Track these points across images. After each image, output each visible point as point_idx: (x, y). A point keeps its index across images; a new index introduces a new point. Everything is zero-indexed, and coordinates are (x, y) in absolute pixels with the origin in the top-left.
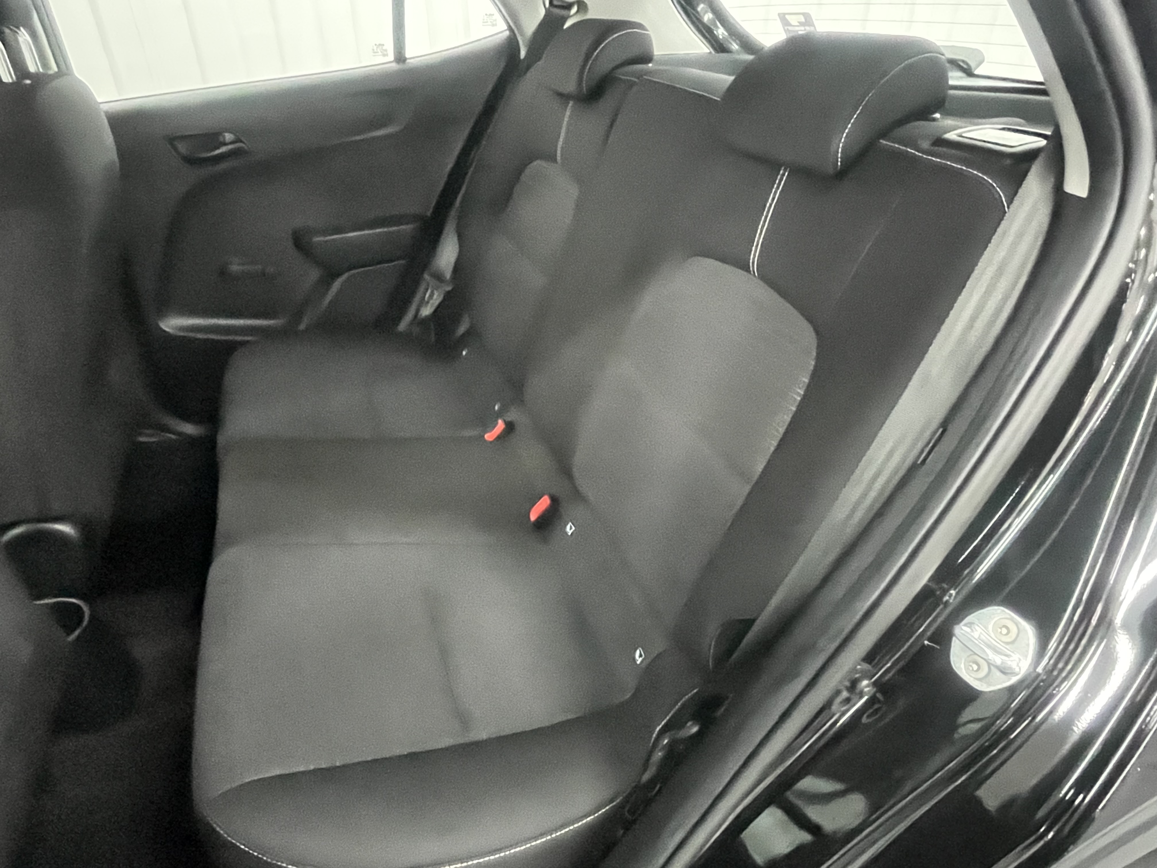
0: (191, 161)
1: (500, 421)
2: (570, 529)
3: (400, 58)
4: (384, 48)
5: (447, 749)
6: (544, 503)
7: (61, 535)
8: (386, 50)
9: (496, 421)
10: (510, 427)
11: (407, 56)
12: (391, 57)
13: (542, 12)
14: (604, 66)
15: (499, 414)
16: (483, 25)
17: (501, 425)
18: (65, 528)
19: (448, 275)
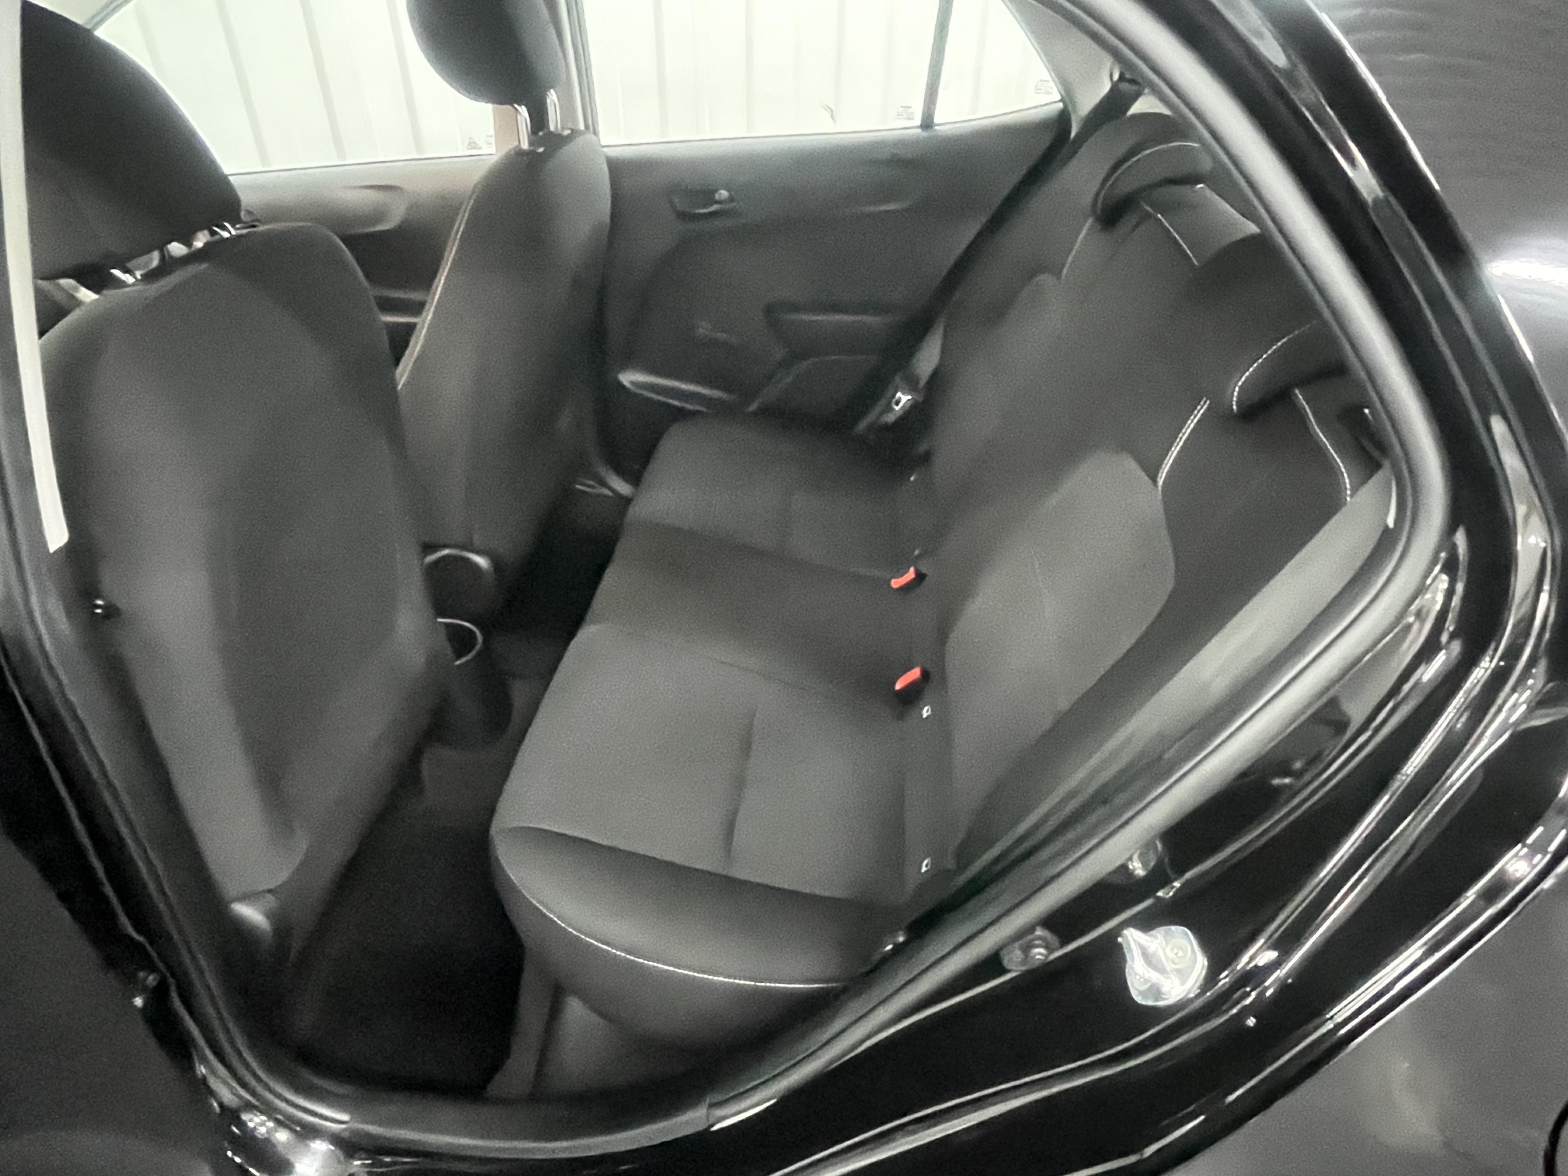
0: (685, 216)
1: (912, 569)
2: (926, 712)
3: (927, 123)
4: (911, 110)
5: (702, 871)
6: (915, 673)
7: (476, 566)
8: (913, 113)
9: (909, 568)
10: (920, 577)
11: (936, 120)
12: (918, 121)
13: (1107, 87)
14: (1126, 187)
15: (915, 561)
16: (1036, 93)
17: (911, 574)
18: (481, 561)
19: (923, 382)
